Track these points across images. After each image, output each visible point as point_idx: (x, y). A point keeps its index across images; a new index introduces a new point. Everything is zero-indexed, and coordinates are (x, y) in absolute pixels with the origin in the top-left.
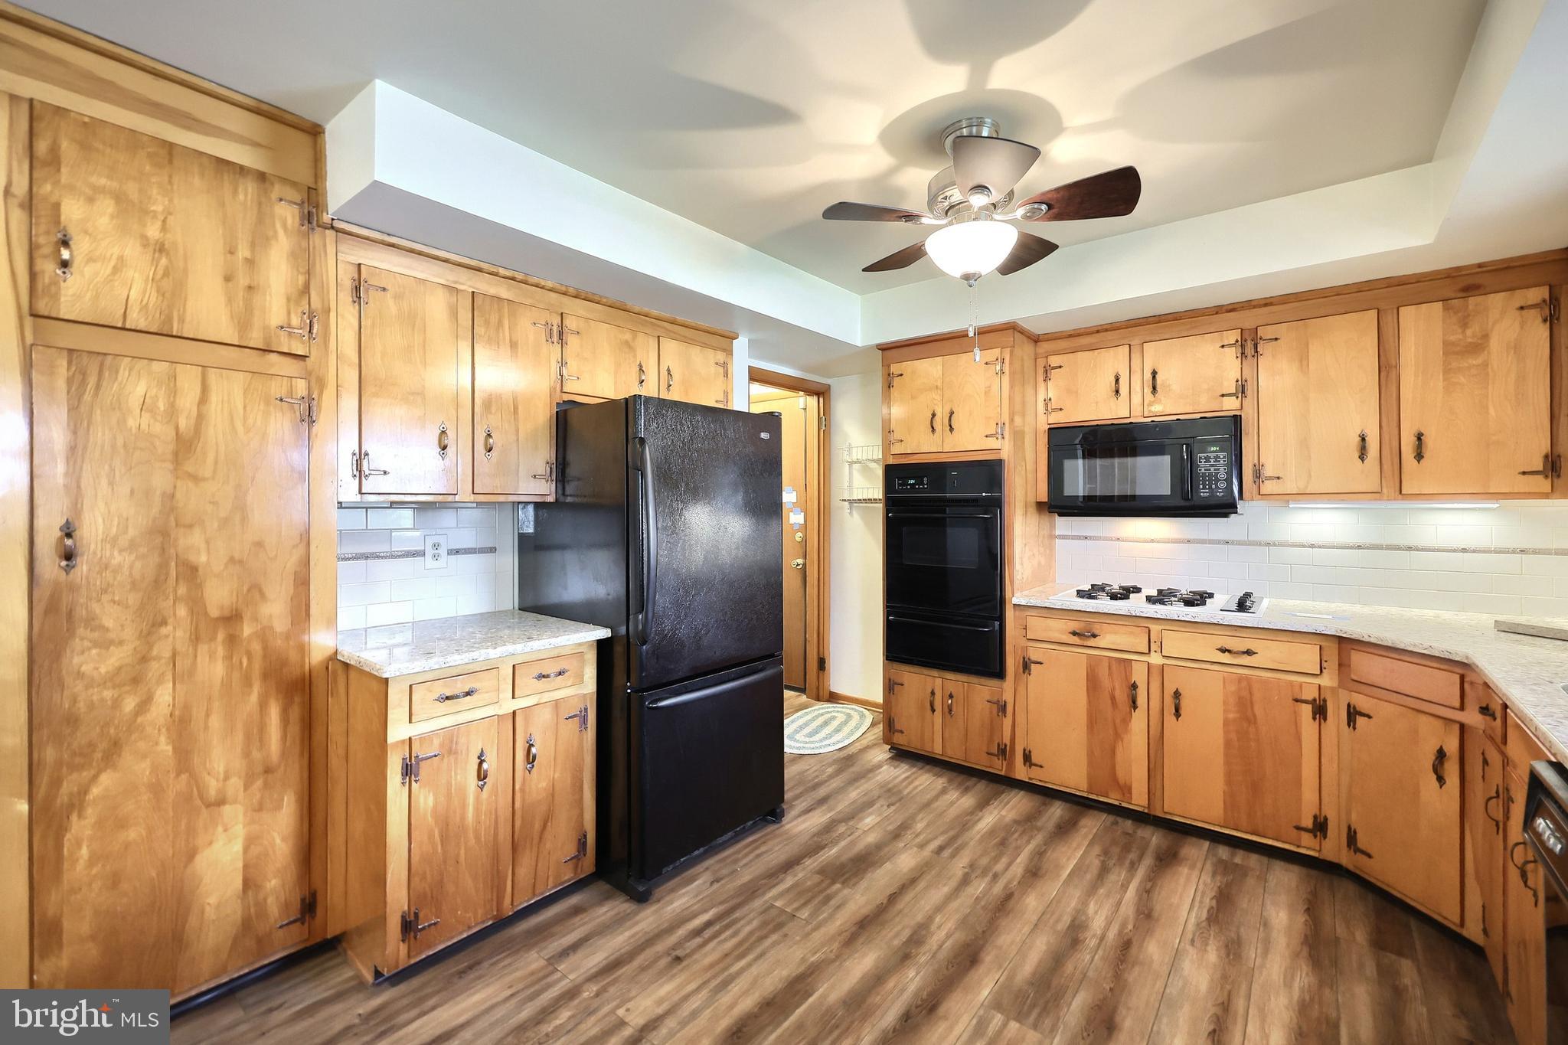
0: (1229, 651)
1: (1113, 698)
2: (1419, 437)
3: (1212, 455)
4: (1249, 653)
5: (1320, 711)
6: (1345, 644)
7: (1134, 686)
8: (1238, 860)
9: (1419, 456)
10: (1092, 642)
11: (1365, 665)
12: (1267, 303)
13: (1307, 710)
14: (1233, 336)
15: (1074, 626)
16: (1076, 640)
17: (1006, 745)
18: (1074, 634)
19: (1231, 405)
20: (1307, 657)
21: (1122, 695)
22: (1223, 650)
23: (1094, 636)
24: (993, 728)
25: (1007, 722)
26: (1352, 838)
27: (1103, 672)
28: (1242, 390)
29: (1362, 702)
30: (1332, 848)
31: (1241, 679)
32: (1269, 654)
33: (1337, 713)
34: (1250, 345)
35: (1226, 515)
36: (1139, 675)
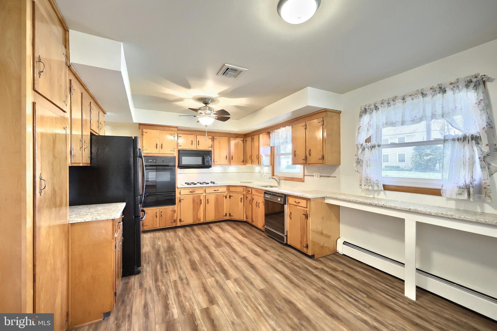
0: (215, 190)
1: (197, 203)
2: (232, 156)
3: (208, 157)
4: (218, 190)
5: (226, 197)
6: (228, 186)
7: (201, 200)
8: (217, 224)
9: (232, 159)
10: (194, 193)
11: (232, 189)
12: (215, 133)
13: (225, 197)
14: (211, 137)
15: (191, 190)
16: (191, 193)
17: (175, 220)
18: (190, 192)
19: (210, 149)
20: (225, 189)
21: (199, 202)
22: (214, 191)
23: (194, 192)
24: (173, 216)
25: (176, 215)
26: (230, 215)
27: (195, 198)
28: (211, 147)
29: (231, 194)
30: (228, 218)
31: (217, 194)
32: (221, 190)
33: (228, 197)
34: (213, 139)
35: (209, 168)
36: (202, 198)
